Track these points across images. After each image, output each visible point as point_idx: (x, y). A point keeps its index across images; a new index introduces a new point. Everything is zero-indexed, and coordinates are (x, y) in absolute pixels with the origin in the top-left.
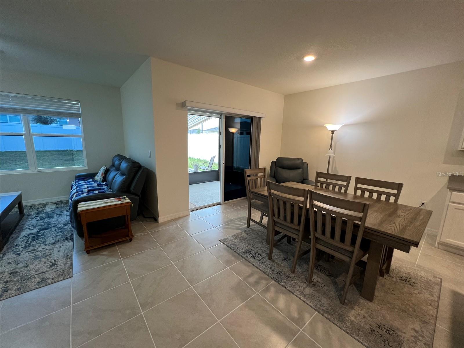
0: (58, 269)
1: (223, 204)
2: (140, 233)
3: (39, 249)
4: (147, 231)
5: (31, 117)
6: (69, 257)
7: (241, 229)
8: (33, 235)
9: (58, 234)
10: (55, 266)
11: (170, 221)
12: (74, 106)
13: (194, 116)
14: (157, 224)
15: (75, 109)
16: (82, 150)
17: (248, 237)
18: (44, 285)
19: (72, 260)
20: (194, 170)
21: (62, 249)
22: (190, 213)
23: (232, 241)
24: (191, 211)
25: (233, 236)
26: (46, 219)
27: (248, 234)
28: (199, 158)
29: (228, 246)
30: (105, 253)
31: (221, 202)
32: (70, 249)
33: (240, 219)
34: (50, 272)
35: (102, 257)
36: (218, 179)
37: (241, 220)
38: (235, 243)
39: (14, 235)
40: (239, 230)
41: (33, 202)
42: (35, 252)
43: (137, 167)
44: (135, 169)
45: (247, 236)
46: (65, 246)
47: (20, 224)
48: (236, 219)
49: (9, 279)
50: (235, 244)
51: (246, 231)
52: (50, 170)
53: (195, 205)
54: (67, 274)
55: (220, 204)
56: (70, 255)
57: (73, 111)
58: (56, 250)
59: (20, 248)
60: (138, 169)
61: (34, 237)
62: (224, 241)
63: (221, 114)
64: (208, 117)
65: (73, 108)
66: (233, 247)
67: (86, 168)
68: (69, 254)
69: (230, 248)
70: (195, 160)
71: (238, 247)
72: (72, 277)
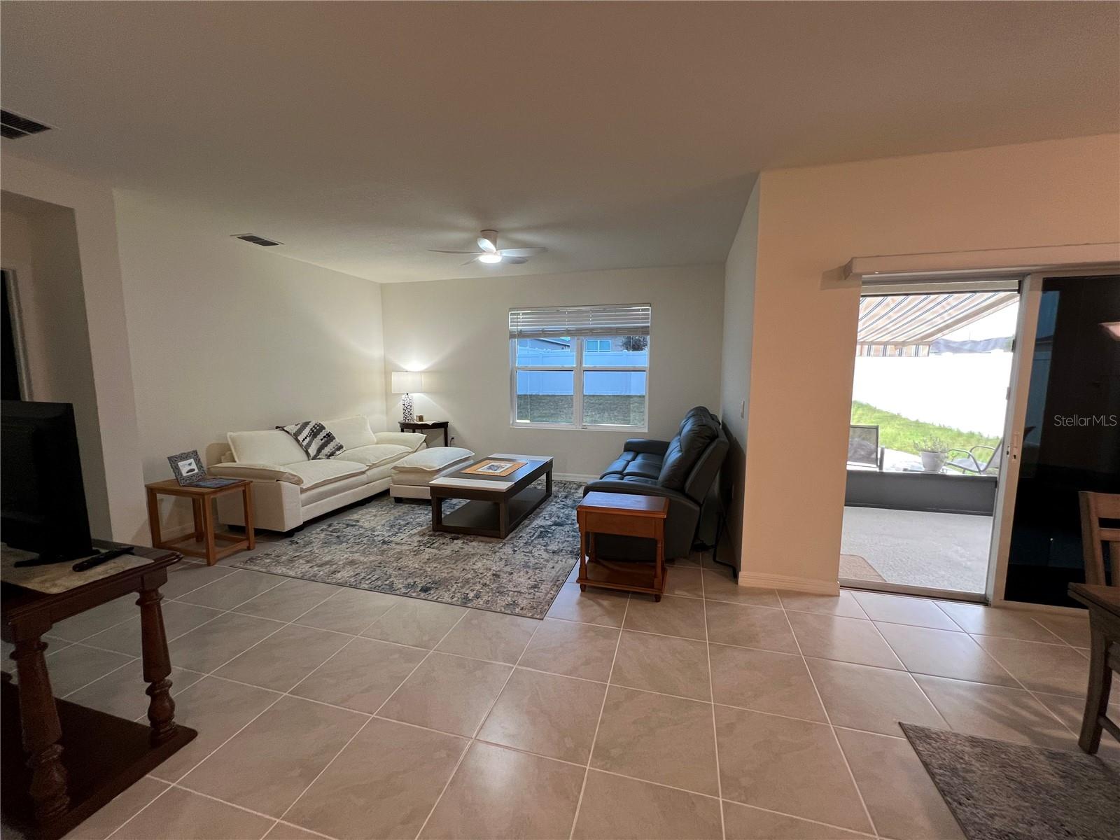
0: (536, 597)
1: (996, 607)
2: (687, 591)
3: (536, 554)
4: (700, 593)
5: (621, 340)
6: (558, 584)
7: (1035, 737)
8: (542, 529)
9: (567, 539)
10: (536, 590)
11: (770, 592)
12: (643, 315)
13: (946, 299)
14: (734, 585)
15: (642, 319)
16: (644, 394)
17: (1060, 788)
18: (509, 612)
19: (558, 592)
20: (924, 467)
21: (558, 567)
22: (841, 591)
23: (958, 756)
24: (843, 587)
25: (974, 741)
26: (569, 509)
27: (1065, 776)
28: (976, 433)
29: (926, 765)
30: (605, 603)
31: (988, 596)
32: (567, 570)
33: (1056, 696)
34: (526, 596)
35: (596, 607)
36: (988, 511)
37: (1063, 702)
38: (967, 771)
39: (527, 522)
40: (1025, 738)
41: (571, 477)
42: (530, 555)
43: (708, 437)
44: (702, 440)
45: (1056, 781)
46: (563, 563)
47: (540, 507)
48: (1032, 687)
49: (488, 583)
50: (968, 776)
51: (1063, 757)
52: (597, 428)
53: (880, 576)
54: (539, 610)
55: (982, 601)
56: (561, 581)
57: (639, 323)
58: (550, 565)
59: (521, 544)
60: (709, 441)
61: (541, 532)
62: (919, 738)
63: (1021, 277)
64: (1009, 293)
65: (639, 319)
66: (947, 779)
67: (646, 430)
68: (560, 579)
69: (932, 775)
70: (960, 434)
71: (975, 794)
72: (543, 619)
